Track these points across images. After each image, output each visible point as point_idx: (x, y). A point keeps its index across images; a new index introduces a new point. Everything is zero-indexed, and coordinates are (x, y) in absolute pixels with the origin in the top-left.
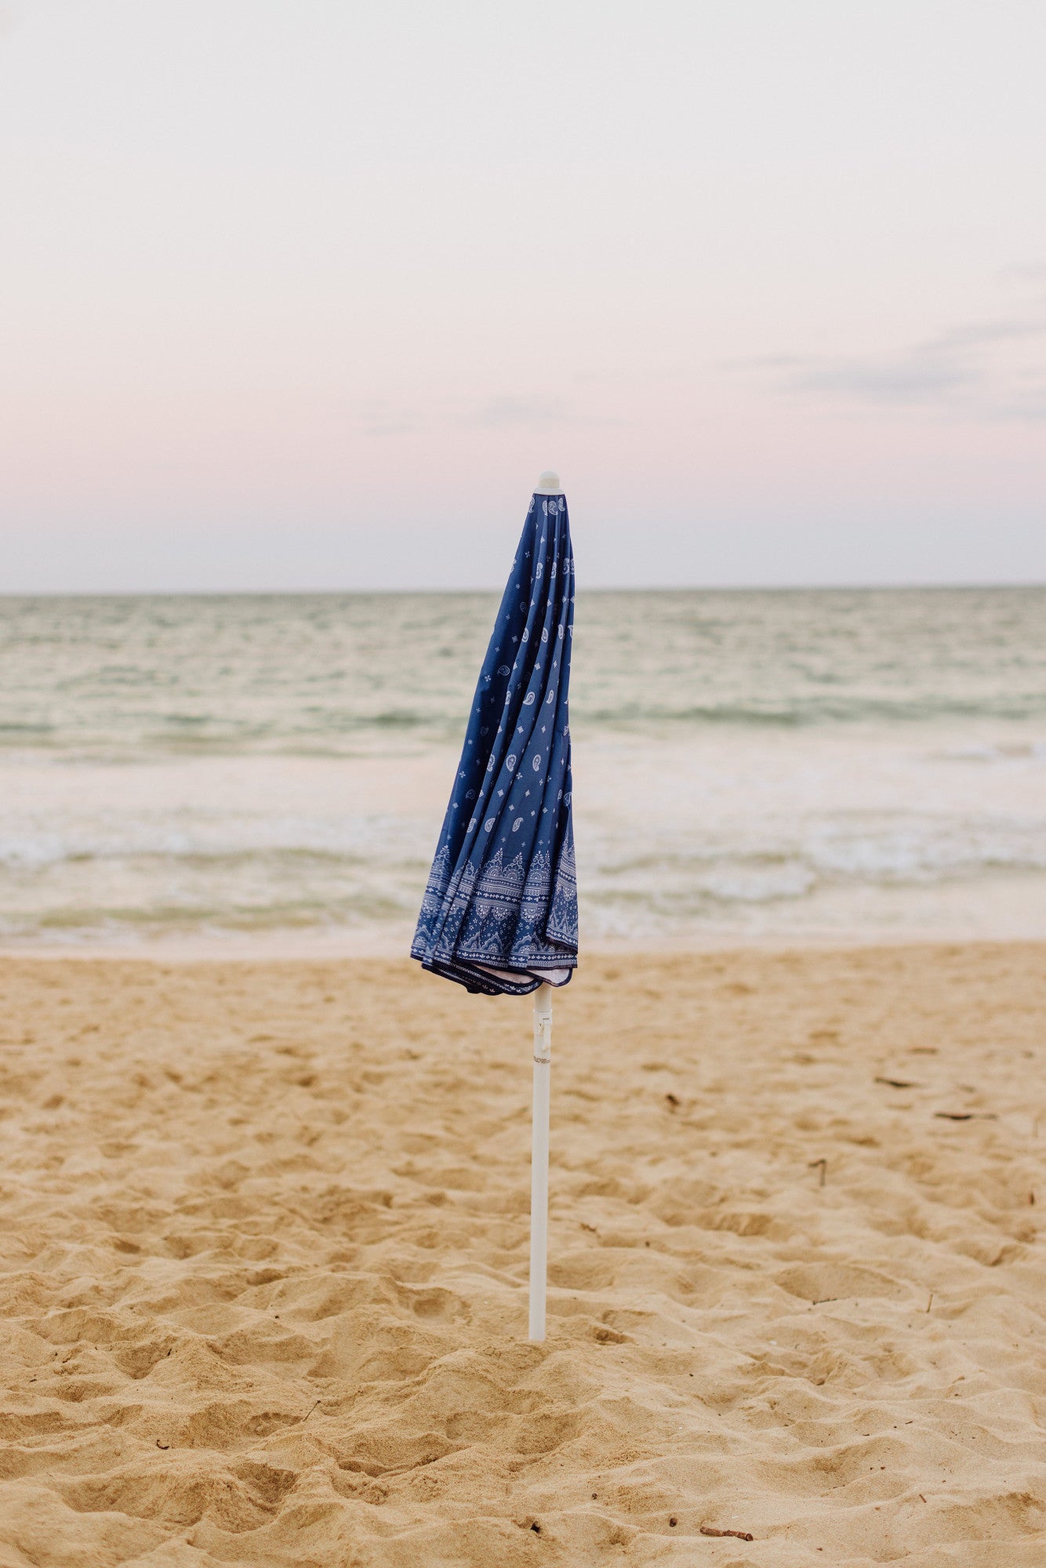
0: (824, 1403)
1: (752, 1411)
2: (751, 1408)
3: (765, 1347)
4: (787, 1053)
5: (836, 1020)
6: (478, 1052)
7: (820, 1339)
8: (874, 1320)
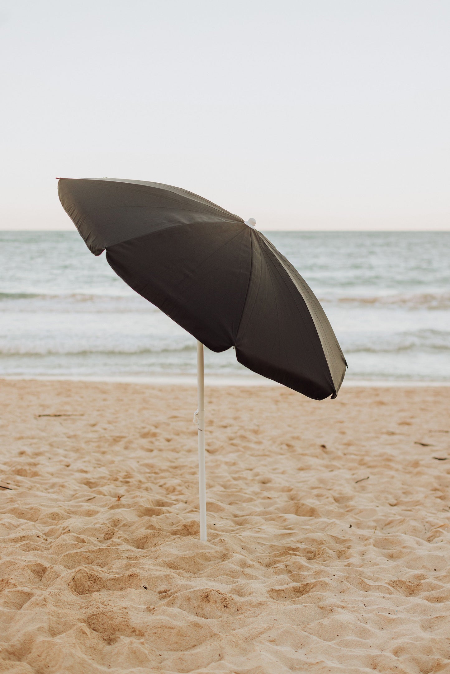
0: (307, 567)
1: (278, 568)
2: (277, 567)
3: (299, 545)
4: (384, 430)
5: (412, 417)
6: (258, 426)
7: (322, 543)
8: (347, 537)
